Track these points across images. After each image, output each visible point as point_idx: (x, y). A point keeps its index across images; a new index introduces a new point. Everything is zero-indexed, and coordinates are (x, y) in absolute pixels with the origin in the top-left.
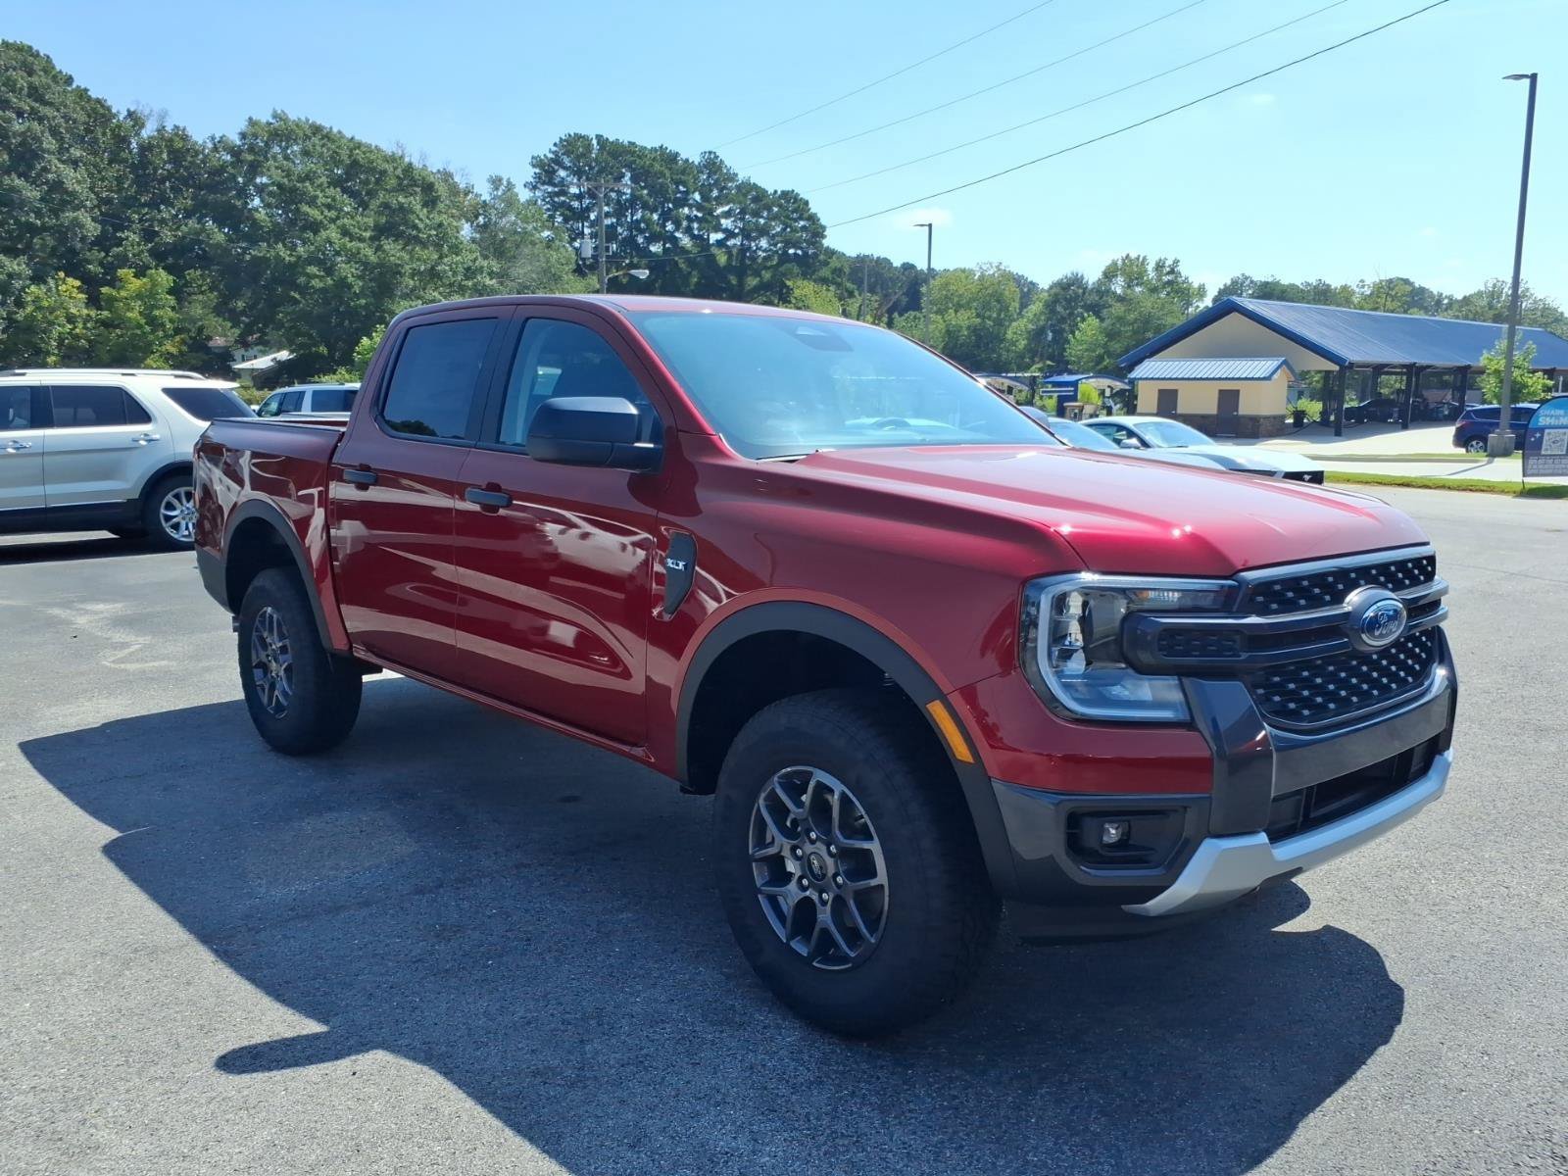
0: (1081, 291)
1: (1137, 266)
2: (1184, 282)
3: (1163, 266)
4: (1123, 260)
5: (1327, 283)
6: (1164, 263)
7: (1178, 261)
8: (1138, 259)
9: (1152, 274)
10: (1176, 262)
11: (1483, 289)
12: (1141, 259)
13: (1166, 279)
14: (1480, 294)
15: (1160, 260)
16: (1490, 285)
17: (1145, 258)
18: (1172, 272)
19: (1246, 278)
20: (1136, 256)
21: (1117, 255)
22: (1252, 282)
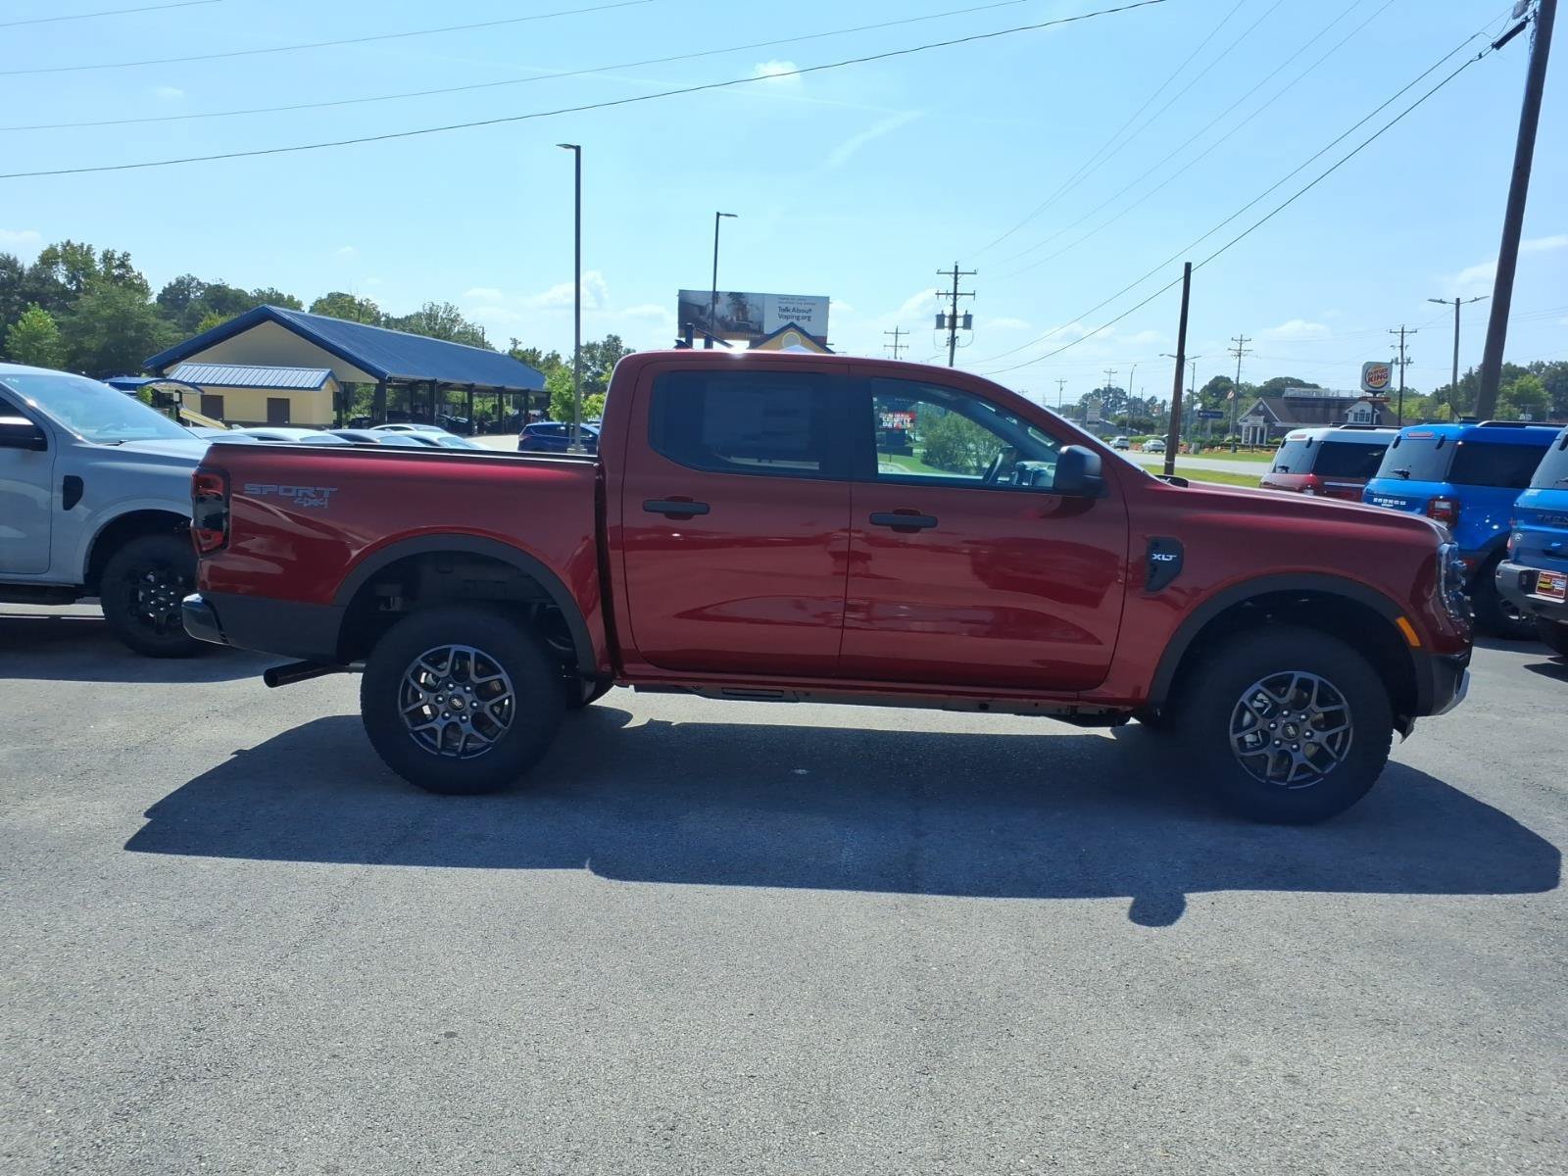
0: (16, 276)
1: (81, 254)
2: (136, 277)
3: (112, 257)
4: (64, 247)
5: (279, 292)
6: (113, 255)
7: (129, 255)
8: (82, 246)
9: (99, 266)
10: (126, 255)
11: (421, 311)
12: (85, 248)
13: (116, 272)
14: (419, 315)
15: (108, 251)
16: (427, 307)
17: (89, 248)
18: (123, 265)
19: (193, 279)
20: (79, 244)
21: (58, 240)
22: (199, 283)
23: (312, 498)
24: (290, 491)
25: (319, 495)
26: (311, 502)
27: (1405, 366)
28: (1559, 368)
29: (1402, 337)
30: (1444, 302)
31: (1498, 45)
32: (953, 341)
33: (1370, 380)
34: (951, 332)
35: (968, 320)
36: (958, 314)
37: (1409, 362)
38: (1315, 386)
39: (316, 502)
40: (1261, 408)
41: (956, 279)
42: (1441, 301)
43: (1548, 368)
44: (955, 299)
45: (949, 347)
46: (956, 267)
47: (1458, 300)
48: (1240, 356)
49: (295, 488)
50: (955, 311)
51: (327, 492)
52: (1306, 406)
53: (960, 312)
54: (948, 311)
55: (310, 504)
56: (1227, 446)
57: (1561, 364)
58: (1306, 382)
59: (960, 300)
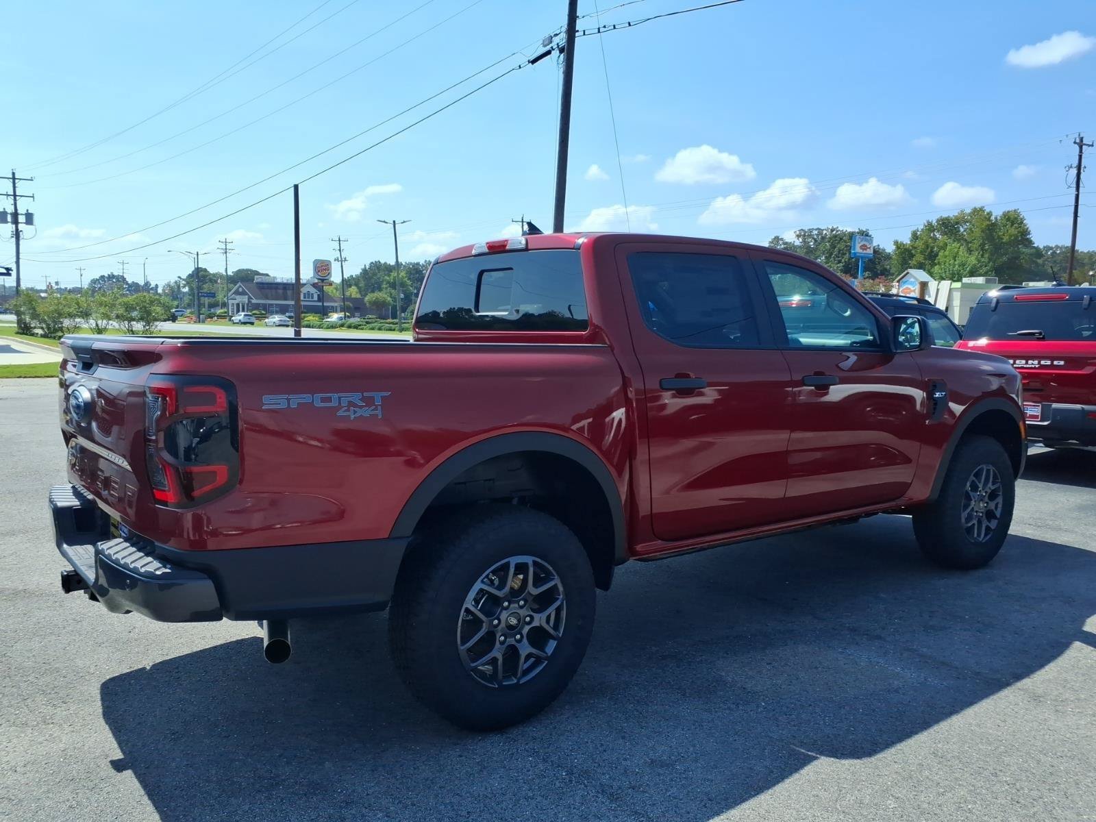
23: (361, 407)
24: (329, 400)
25: (369, 402)
26: (360, 412)
27: (343, 263)
28: (411, 266)
29: (340, 244)
30: (387, 223)
31: (533, 62)
32: (17, 235)
33: (319, 271)
34: (14, 226)
35: (29, 219)
36: (19, 212)
37: (345, 260)
38: (267, 275)
39: (366, 412)
40: (240, 290)
41: (14, 184)
42: (384, 222)
43: (404, 266)
44: (15, 200)
45: (14, 239)
46: (13, 174)
47: (394, 222)
48: (226, 253)
49: (336, 396)
50: (16, 209)
51: (378, 396)
52: (271, 288)
53: (21, 210)
54: (10, 209)
55: (357, 415)
56: (220, 317)
57: (411, 263)
58: (261, 272)
59: (20, 201)
